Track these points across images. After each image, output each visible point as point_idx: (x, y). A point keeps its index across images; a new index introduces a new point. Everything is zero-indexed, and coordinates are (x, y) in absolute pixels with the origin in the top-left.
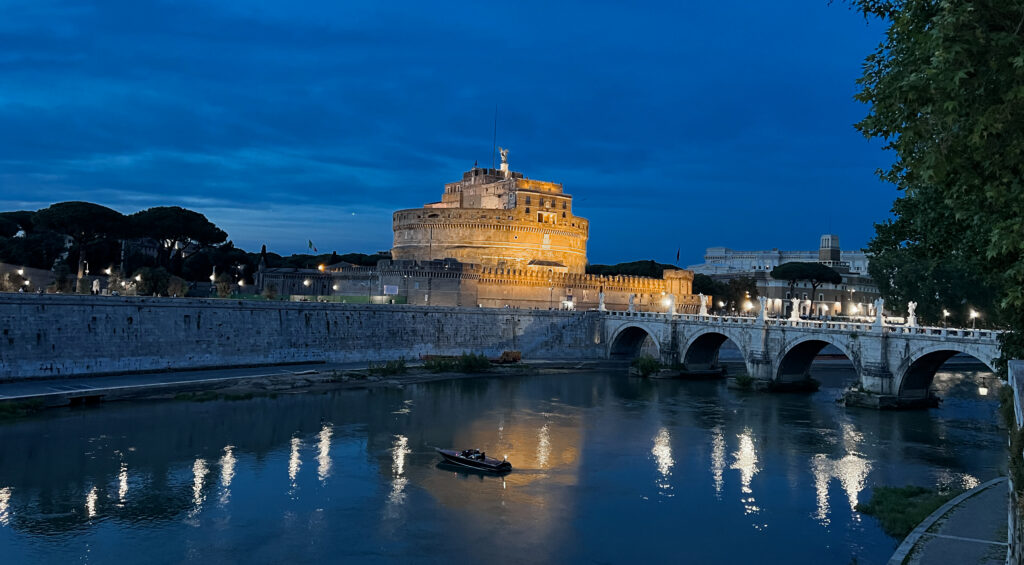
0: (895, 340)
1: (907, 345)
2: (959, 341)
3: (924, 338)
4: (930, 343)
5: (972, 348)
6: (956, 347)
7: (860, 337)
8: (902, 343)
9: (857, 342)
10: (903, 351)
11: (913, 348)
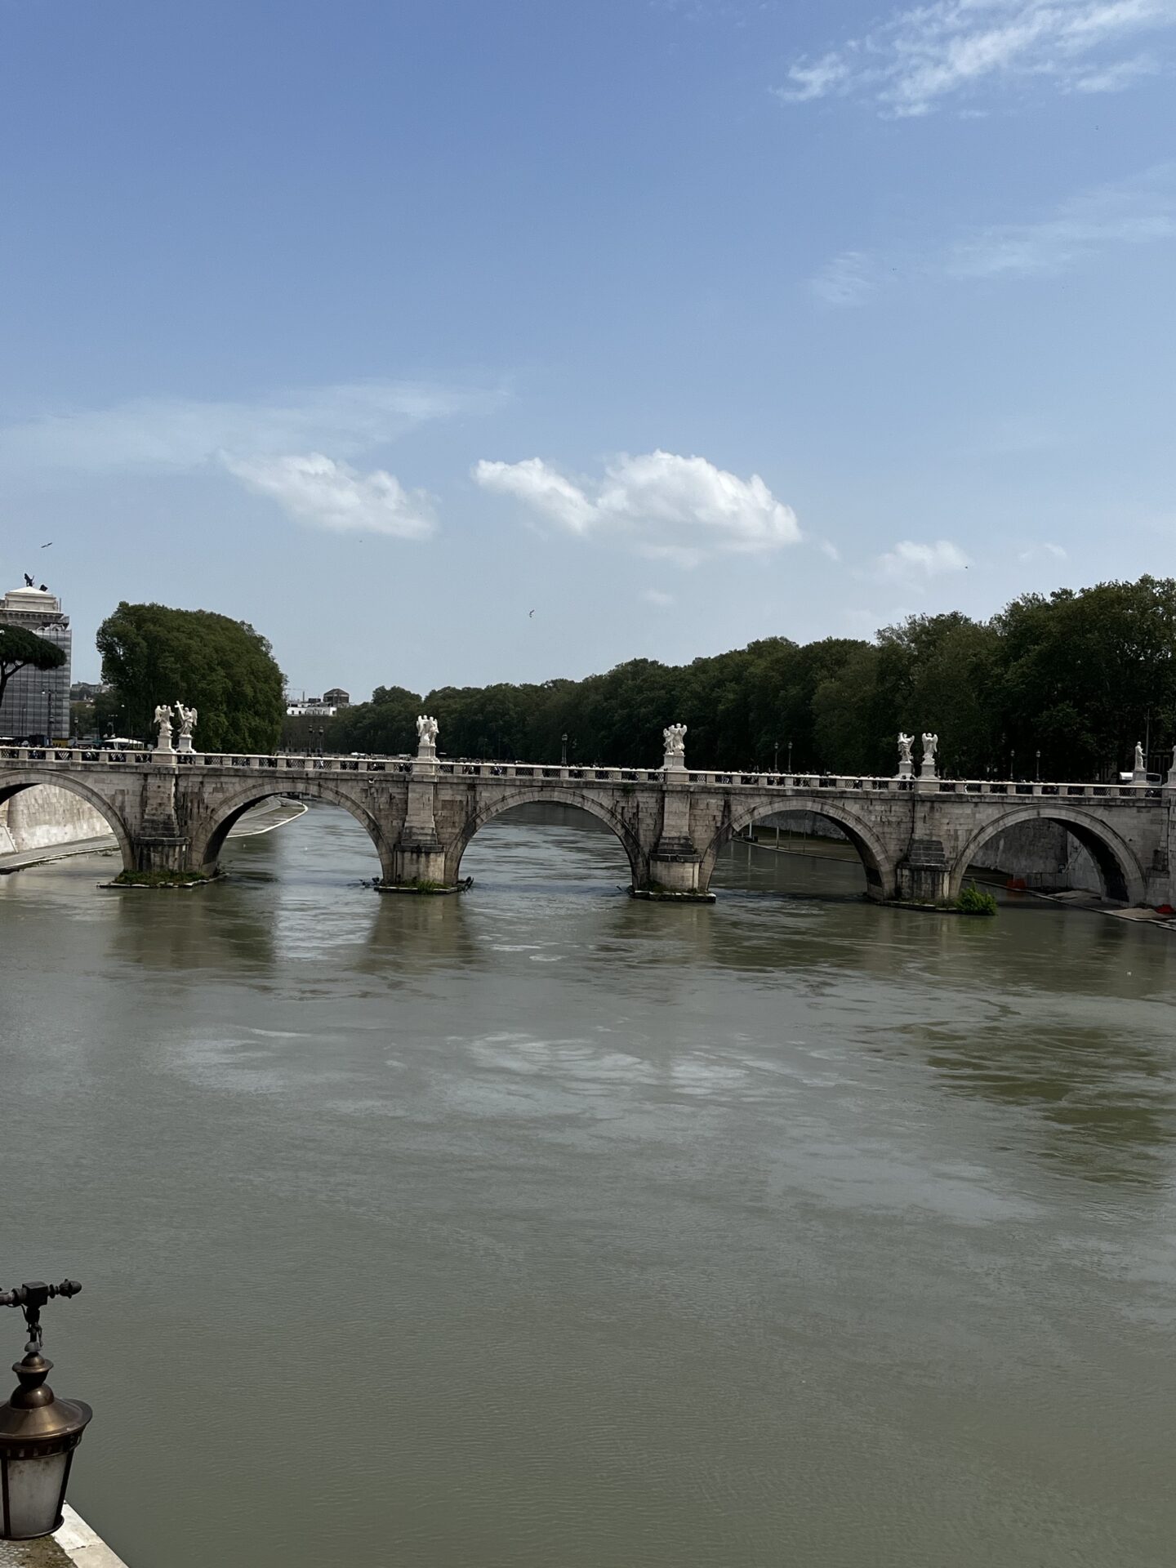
0: (703, 796)
1: (727, 807)
2: (815, 795)
3: (757, 793)
4: (765, 799)
5: (833, 806)
6: (811, 806)
7: (638, 794)
8: (715, 802)
9: (632, 803)
10: (719, 815)
11: (738, 809)
